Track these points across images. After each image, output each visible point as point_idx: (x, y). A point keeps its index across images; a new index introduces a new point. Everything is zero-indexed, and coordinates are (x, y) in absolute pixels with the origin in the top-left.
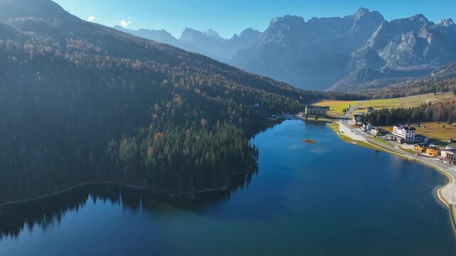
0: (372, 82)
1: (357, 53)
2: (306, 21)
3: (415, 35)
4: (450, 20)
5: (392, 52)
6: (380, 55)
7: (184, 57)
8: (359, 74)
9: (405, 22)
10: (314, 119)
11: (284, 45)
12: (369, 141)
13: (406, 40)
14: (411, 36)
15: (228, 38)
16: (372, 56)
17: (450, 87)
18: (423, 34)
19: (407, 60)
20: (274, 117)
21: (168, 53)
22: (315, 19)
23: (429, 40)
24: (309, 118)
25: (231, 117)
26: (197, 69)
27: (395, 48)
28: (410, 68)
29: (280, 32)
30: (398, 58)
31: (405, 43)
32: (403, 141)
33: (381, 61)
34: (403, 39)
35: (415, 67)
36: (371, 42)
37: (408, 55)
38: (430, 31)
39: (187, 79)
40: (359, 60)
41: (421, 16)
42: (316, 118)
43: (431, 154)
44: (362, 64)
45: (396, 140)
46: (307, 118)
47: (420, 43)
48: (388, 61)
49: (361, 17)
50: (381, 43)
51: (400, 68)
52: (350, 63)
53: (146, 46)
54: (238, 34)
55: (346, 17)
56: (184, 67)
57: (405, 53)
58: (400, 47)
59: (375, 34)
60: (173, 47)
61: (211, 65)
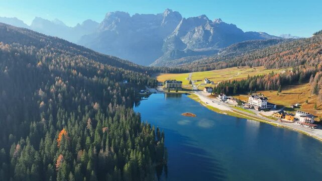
0: (181, 59)
1: (168, 39)
2: (131, 16)
3: (204, 28)
4: (220, 19)
5: (190, 39)
6: (183, 41)
7: (46, 40)
8: (171, 53)
9: (196, 19)
10: (175, 92)
11: (117, 33)
12: (234, 111)
13: (198, 31)
14: (201, 28)
15: (73, 27)
16: (178, 41)
17: (246, 63)
18: (208, 28)
19: (200, 44)
20: (143, 92)
21: (31, 36)
22: (137, 15)
23: (212, 32)
24: (171, 91)
25: (115, 96)
26: (63, 51)
27: (192, 36)
28: (201, 50)
29: (113, 23)
30: (194, 43)
31: (198, 33)
32: (260, 109)
33: (183, 45)
34: (196, 30)
35: (205, 49)
36: (176, 32)
37: (200, 41)
38: (212, 26)
39: (58, 60)
40: (170, 44)
41: (205, 16)
42: (177, 91)
43: (290, 119)
44: (172, 47)
45: (253, 108)
46: (169, 91)
47: (207, 33)
48: (188, 45)
49: (168, 15)
50: (183, 32)
51: (196, 50)
52: (164, 46)
53: (8, 30)
54: (81, 24)
55: (158, 14)
56: (49, 49)
57: (199, 40)
58: (195, 36)
59: (178, 27)
60: (32, 31)
61: (71, 48)
